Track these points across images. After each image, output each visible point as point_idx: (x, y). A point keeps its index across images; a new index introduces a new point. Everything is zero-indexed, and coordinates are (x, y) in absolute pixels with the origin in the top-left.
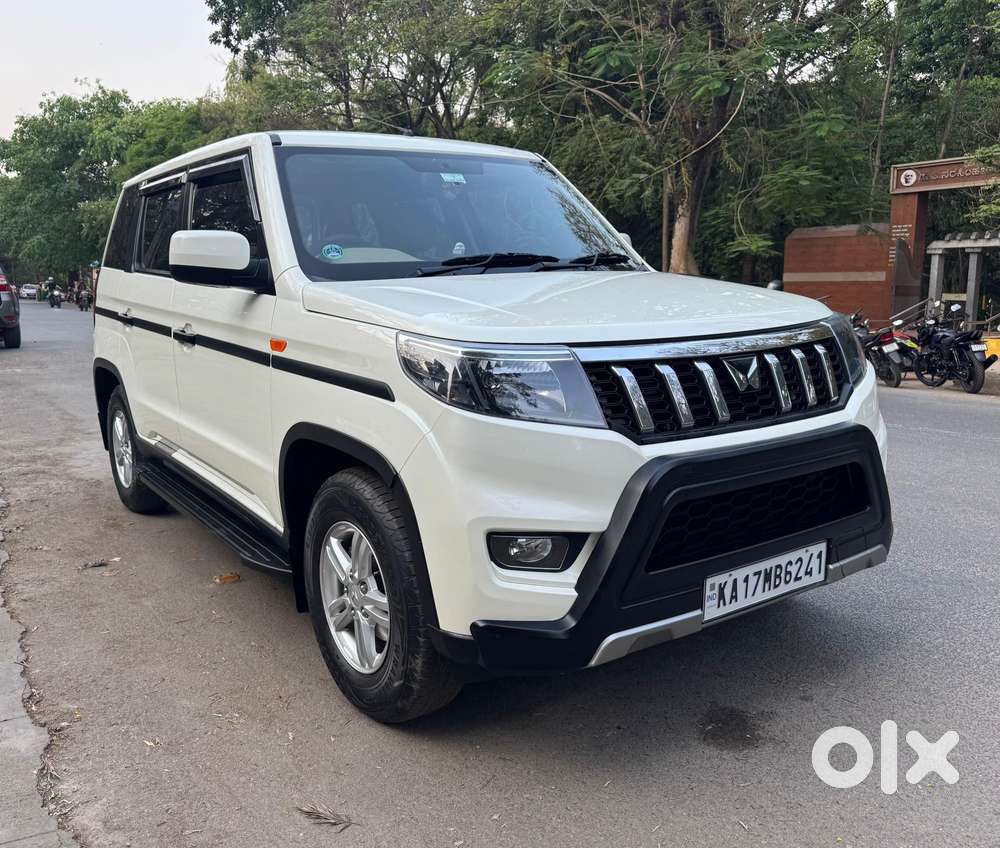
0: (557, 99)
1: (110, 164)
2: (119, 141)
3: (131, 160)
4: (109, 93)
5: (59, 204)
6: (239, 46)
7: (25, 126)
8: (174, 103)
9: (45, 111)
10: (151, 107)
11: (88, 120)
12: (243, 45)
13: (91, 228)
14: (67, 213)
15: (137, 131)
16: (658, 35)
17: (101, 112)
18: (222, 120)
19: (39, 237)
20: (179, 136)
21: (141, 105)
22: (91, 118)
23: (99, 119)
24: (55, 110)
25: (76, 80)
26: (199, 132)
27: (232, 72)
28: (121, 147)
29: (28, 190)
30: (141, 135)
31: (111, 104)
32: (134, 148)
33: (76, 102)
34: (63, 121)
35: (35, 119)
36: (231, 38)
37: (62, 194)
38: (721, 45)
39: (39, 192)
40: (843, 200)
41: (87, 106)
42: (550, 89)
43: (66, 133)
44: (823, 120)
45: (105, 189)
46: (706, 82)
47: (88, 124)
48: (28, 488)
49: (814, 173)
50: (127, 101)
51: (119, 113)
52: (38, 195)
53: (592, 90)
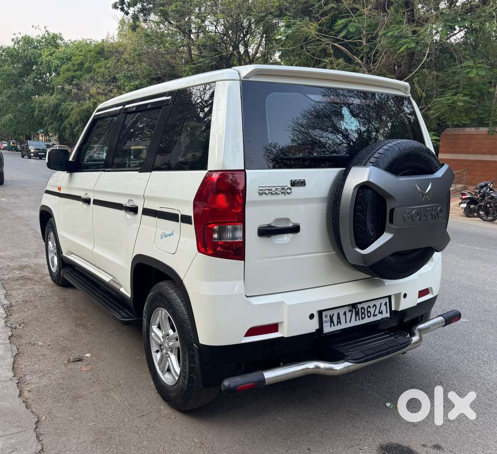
0: (314, 49)
1: (50, 75)
2: (56, 62)
3: (64, 73)
4: (51, 34)
5: (22, 97)
6: (129, 11)
7: (3, 51)
8: (88, 42)
9: (15, 43)
10: (75, 43)
11: (40, 50)
12: (131, 11)
13: (40, 111)
14: (26, 102)
15: (67, 57)
16: (374, 14)
17: (47, 45)
18: (117, 52)
19: (9, 115)
20: (91, 61)
21: (69, 42)
22: (41, 48)
23: (45, 49)
24: (21, 43)
25: (33, 27)
26: (103, 59)
27: (122, 25)
28: (58, 65)
29: (4, 88)
30: (69, 59)
31: (53, 41)
32: (65, 67)
33: (32, 39)
34: (25, 50)
35: (9, 48)
36: (125, 6)
37: (24, 91)
38: (413, 21)
39: (10, 90)
40: (481, 114)
41: (39, 42)
42: (310, 43)
43: (27, 56)
44: (472, 67)
45: (48, 89)
46: (406, 43)
47: (39, 52)
48: (22, 291)
49: (466, 98)
50: (61, 39)
51: (57, 46)
52: (10, 91)
53: (335, 44)
